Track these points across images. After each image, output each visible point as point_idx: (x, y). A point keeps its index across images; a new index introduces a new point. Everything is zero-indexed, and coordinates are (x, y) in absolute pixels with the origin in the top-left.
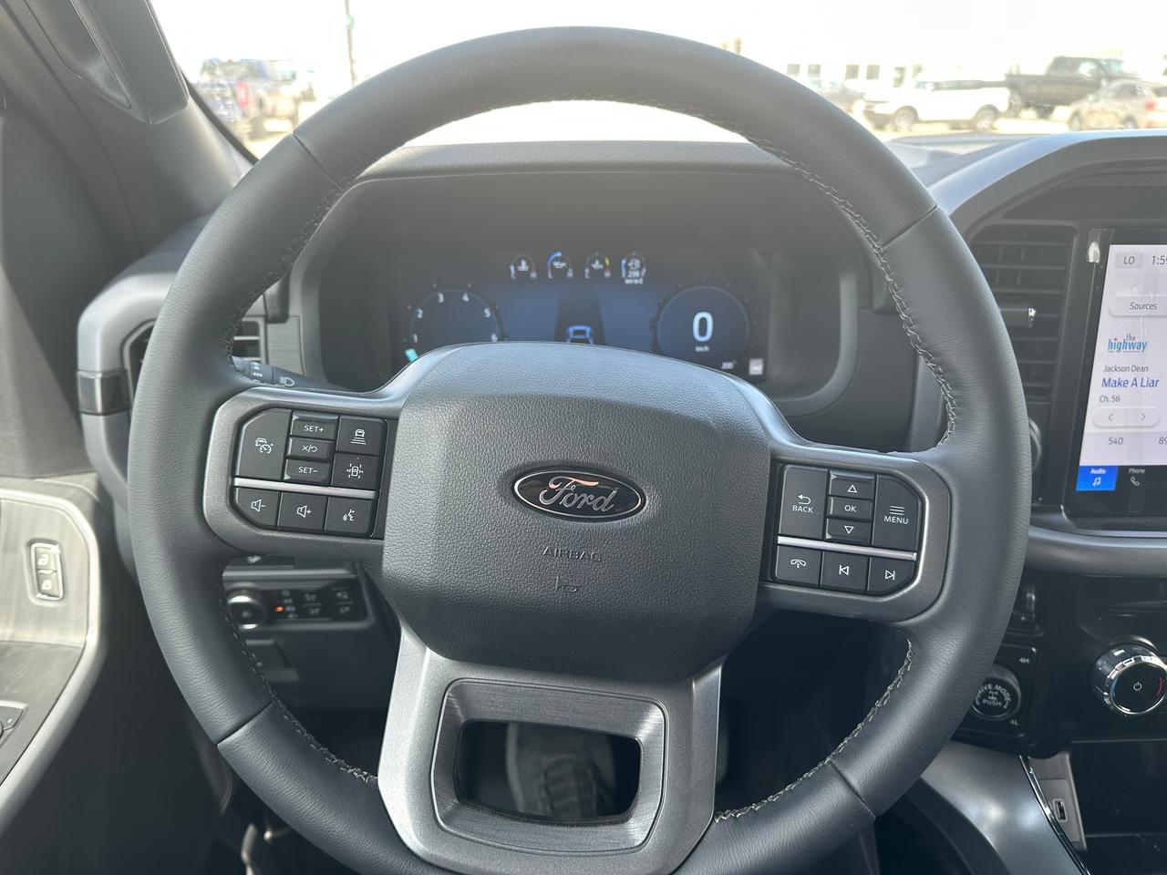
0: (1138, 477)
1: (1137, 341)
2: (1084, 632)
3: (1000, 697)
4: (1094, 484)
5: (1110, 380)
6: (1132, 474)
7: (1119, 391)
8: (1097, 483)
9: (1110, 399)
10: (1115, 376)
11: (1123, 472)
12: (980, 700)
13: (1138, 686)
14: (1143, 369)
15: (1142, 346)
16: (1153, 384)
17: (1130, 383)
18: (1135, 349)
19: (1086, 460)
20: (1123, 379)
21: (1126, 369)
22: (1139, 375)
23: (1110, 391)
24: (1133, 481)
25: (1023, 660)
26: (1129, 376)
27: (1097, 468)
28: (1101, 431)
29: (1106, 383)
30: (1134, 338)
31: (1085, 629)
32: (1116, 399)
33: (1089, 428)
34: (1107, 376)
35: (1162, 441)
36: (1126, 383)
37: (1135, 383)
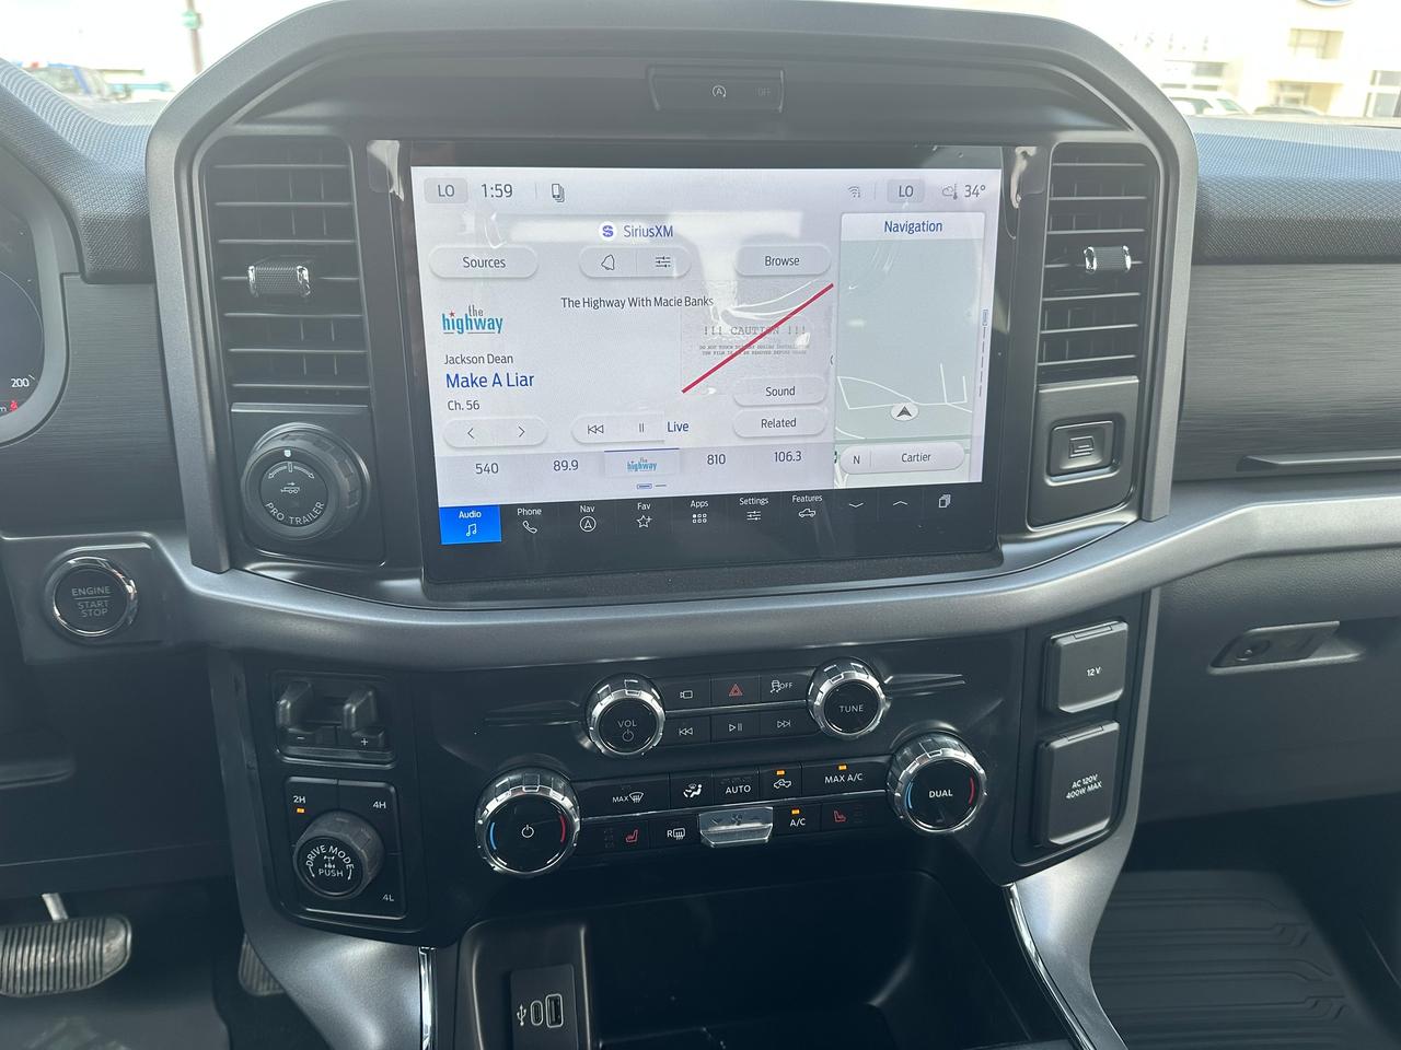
0: (533, 520)
1: (486, 316)
2: (450, 754)
3: (339, 864)
4: (468, 534)
5: (457, 376)
6: (523, 517)
7: (473, 393)
8: (471, 534)
9: (464, 405)
10: (464, 371)
11: (508, 513)
12: (315, 869)
13: (528, 831)
14: (505, 360)
15: (495, 324)
16: (526, 381)
17: (490, 382)
18: (487, 330)
19: (446, 499)
20: (478, 375)
21: (479, 359)
22: (502, 369)
23: (463, 394)
24: (526, 525)
25: (377, 805)
26: (484, 370)
27: (467, 509)
28: (460, 454)
29: (453, 381)
30: (481, 313)
31: (451, 751)
32: (474, 405)
33: (441, 451)
34: (452, 370)
35: (557, 466)
36: (483, 381)
37: (497, 381)
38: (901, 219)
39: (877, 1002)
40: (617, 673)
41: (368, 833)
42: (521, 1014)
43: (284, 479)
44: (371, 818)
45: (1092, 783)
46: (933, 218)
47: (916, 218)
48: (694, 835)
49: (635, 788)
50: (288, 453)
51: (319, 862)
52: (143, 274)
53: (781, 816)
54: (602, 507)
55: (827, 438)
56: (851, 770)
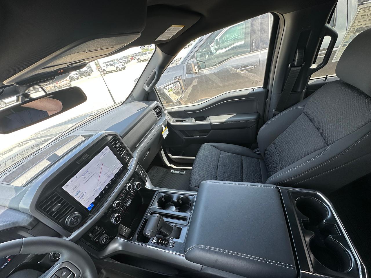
1: (78, 191)
3: (105, 239)
7: (82, 198)
8: (91, 207)
10: (80, 197)
11: (93, 203)
15: (80, 191)
16: (86, 192)
19: (87, 207)
22: (83, 194)
24: (95, 202)
25: (104, 232)
27: (89, 206)
32: (83, 198)
33: (83, 204)
34: (79, 198)
35: (94, 195)
36: (82, 196)
37: (83, 195)
38: (103, 155)
39: (143, 203)
40: (113, 203)
41: (105, 235)
42: (123, 234)
43: (73, 220)
44: (104, 234)
45: (144, 176)
46: (106, 153)
47: (104, 154)
48: (127, 206)
49: (121, 208)
50: (72, 218)
51: (104, 241)
52: (39, 221)
53: (131, 199)
54: (100, 195)
55: (111, 173)
56: (132, 191)
